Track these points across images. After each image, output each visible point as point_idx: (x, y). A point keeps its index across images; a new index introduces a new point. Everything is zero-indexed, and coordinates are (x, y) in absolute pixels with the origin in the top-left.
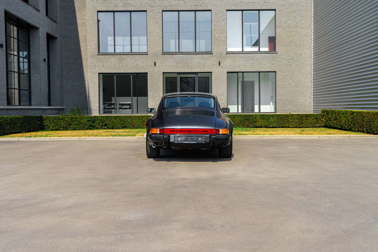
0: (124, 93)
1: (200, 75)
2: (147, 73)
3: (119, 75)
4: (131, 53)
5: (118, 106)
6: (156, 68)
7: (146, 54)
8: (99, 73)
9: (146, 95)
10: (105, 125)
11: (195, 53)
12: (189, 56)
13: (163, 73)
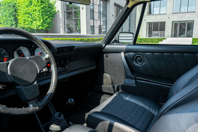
0: (156, 29)
1: (188, 22)
2: (165, 22)
3: (154, 23)
4: (160, 14)
5: (153, 35)
6: (169, 20)
7: (165, 14)
8: (147, 23)
9: (164, 30)
10: (145, 41)
11: (188, 12)
12: (184, 14)
13: (172, 21)
